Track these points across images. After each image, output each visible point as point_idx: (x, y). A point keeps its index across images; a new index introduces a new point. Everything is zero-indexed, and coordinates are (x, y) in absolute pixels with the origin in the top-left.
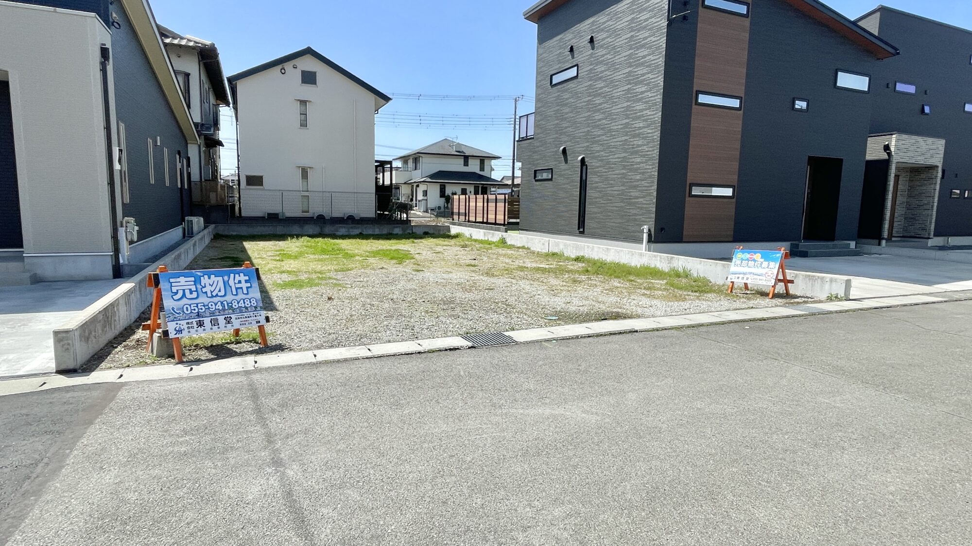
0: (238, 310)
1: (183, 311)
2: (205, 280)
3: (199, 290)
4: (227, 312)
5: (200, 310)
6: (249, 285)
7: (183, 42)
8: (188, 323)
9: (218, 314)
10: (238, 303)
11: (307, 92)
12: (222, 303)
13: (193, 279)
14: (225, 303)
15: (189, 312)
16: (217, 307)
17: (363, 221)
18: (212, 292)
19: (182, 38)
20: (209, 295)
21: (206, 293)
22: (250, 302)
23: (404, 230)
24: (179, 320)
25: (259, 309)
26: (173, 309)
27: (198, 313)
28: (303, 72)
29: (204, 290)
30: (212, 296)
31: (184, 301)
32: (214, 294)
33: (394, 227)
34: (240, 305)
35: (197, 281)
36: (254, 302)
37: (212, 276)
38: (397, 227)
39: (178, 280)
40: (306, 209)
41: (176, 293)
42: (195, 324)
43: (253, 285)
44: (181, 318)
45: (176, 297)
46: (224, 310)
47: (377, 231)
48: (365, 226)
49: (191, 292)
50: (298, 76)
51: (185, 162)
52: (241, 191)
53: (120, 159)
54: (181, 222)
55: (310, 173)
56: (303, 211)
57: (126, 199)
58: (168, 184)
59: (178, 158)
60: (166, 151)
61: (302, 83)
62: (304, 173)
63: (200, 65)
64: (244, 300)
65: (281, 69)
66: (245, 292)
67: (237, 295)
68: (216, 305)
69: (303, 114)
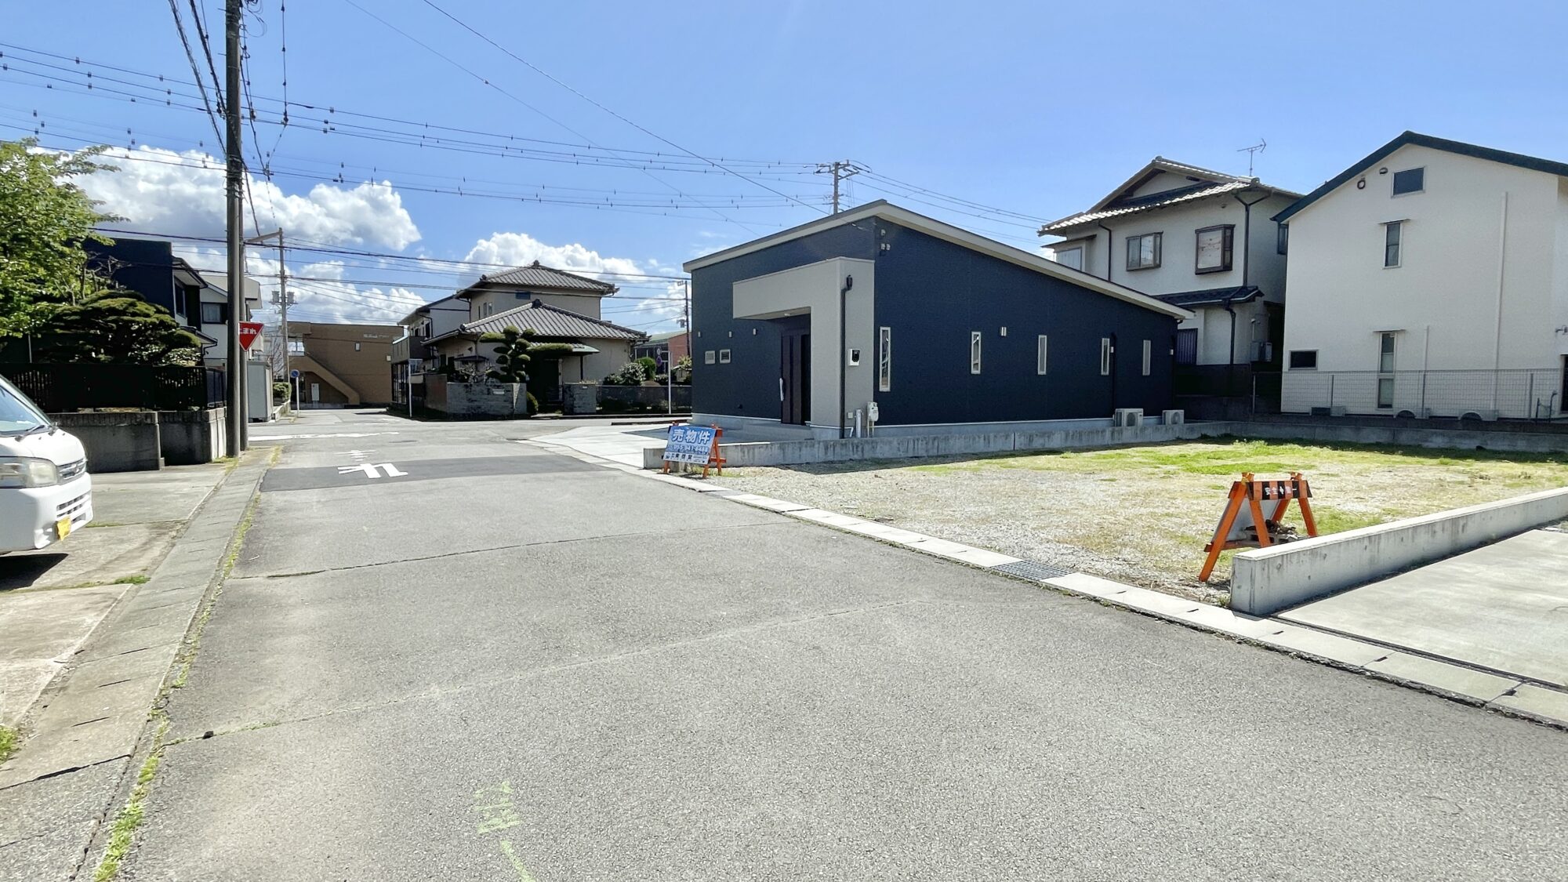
1: (673, 448)
3: (684, 438)
6: (709, 439)
8: (673, 454)
9: (687, 452)
10: (699, 448)
11: (1403, 206)
12: (691, 447)
13: (683, 431)
14: (693, 447)
18: (689, 439)
19: (1232, 182)
20: (687, 441)
24: (671, 452)
26: (670, 446)
27: (679, 449)
28: (1398, 176)
29: (686, 438)
32: (690, 441)
34: (699, 450)
37: (693, 431)
40: (1383, 402)
41: (674, 437)
42: (676, 455)
45: (673, 439)
46: (691, 451)
47: (1521, 446)
48: (1492, 434)
50: (1388, 181)
51: (1147, 345)
52: (1283, 375)
53: (856, 357)
54: (1108, 412)
55: (1399, 343)
56: (1381, 406)
57: (885, 388)
58: (1044, 373)
59: (1106, 341)
60: (1043, 339)
61: (1395, 193)
62: (1387, 341)
63: (1247, 210)
64: (702, 447)
65: (1359, 182)
66: (705, 443)
67: (700, 443)
68: (688, 447)
69: (1393, 244)
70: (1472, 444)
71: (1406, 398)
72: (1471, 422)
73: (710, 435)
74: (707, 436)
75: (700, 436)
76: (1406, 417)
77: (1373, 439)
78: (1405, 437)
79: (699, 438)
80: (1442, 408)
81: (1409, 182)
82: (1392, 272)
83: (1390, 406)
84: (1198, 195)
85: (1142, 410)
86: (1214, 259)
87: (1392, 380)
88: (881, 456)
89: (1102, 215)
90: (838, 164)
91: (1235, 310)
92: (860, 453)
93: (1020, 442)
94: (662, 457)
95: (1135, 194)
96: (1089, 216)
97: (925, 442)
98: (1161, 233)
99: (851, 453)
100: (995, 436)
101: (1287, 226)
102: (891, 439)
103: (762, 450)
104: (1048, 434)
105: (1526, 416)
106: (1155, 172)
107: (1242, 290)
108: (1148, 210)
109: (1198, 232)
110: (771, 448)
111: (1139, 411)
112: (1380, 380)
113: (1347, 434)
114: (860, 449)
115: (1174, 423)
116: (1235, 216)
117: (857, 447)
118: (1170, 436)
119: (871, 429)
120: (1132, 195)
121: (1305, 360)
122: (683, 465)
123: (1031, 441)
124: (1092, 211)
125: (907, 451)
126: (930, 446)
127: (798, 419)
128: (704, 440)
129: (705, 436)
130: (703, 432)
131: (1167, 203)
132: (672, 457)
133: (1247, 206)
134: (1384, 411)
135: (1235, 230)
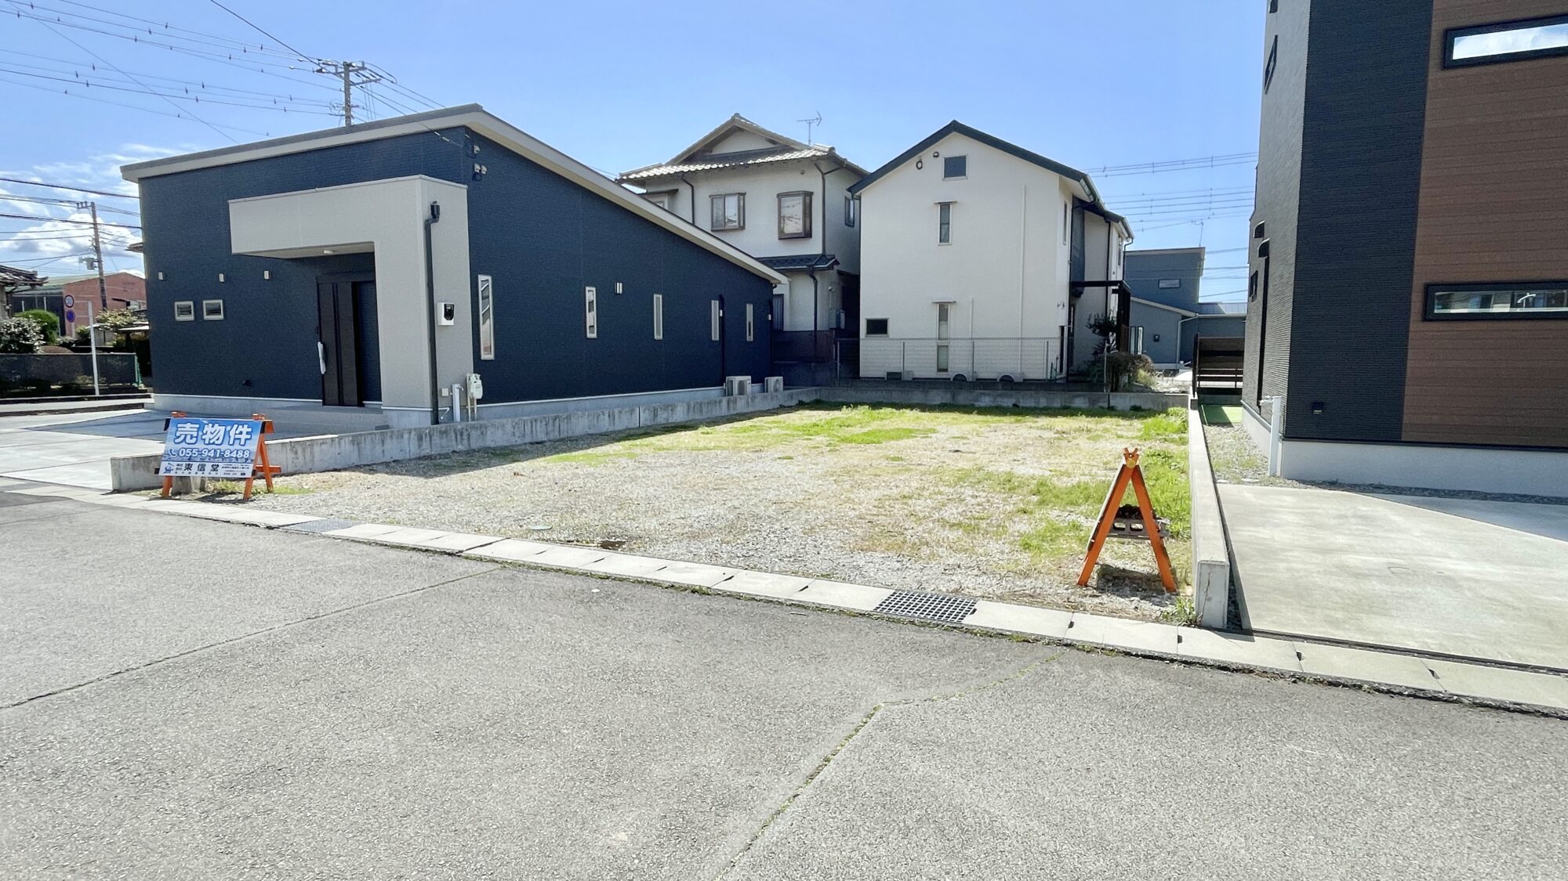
0: (228, 459)
1: (178, 454)
2: (208, 428)
3: (199, 437)
4: (216, 460)
5: (193, 455)
6: (249, 437)
7: (803, 155)
8: (178, 465)
9: (207, 460)
10: (231, 453)
11: (952, 189)
12: (215, 451)
13: (198, 426)
14: (219, 451)
15: (183, 454)
16: (209, 454)
18: (210, 440)
19: (808, 148)
20: (207, 442)
21: (205, 440)
22: (244, 454)
23: (1093, 402)
24: (173, 461)
25: (249, 461)
26: (171, 450)
27: (191, 456)
28: (948, 161)
29: (204, 437)
30: (209, 444)
31: (184, 445)
32: (211, 442)
33: (1076, 396)
34: (232, 455)
35: (201, 428)
36: (247, 454)
37: (216, 425)
38: (1079, 396)
39: (185, 425)
40: (943, 366)
41: (178, 437)
42: (184, 466)
43: (253, 438)
44: (175, 459)
45: (177, 441)
46: (215, 457)
47: (1043, 403)
48: (1027, 393)
49: (192, 437)
50: (939, 166)
51: (750, 308)
52: (861, 342)
53: (449, 314)
54: (720, 382)
55: (952, 312)
56: (940, 370)
57: (487, 356)
58: (661, 337)
59: (715, 304)
60: (658, 299)
61: (945, 177)
62: (943, 311)
63: (824, 179)
64: (238, 451)
65: (917, 163)
66: (242, 443)
67: (233, 445)
68: (209, 451)
69: (945, 223)
70: (1010, 402)
71: (959, 364)
72: (1007, 383)
73: (250, 430)
74: (244, 433)
75: (232, 433)
76: (960, 379)
78: (963, 398)
79: (230, 437)
80: (986, 372)
81: (955, 167)
82: (945, 247)
83: (946, 370)
84: (779, 158)
85: (750, 377)
86: (794, 226)
87: (947, 346)
88: (492, 445)
89: (686, 168)
90: (347, 66)
91: (817, 277)
92: (465, 442)
93: (643, 417)
94: (157, 471)
95: (714, 149)
96: (669, 168)
97: (544, 423)
98: (744, 194)
99: (454, 442)
100: (620, 412)
101: (859, 198)
102: (505, 421)
103: (324, 447)
104: (670, 407)
105: (1045, 377)
106: (734, 129)
107: (822, 258)
108: (733, 168)
109: (780, 196)
110: (339, 443)
111: (747, 379)
112: (938, 347)
113: (917, 397)
114: (465, 437)
115: (776, 390)
116: (812, 182)
117: (462, 435)
118: (775, 404)
119: (473, 410)
120: (711, 152)
121: (879, 327)
122: (199, 482)
123: (655, 416)
124: (674, 162)
125: (524, 436)
126: (550, 428)
127: (355, 398)
128: (240, 439)
129: (241, 433)
130: (236, 426)
131: (750, 162)
132: (177, 469)
133: (823, 174)
134: (943, 375)
135: (813, 197)
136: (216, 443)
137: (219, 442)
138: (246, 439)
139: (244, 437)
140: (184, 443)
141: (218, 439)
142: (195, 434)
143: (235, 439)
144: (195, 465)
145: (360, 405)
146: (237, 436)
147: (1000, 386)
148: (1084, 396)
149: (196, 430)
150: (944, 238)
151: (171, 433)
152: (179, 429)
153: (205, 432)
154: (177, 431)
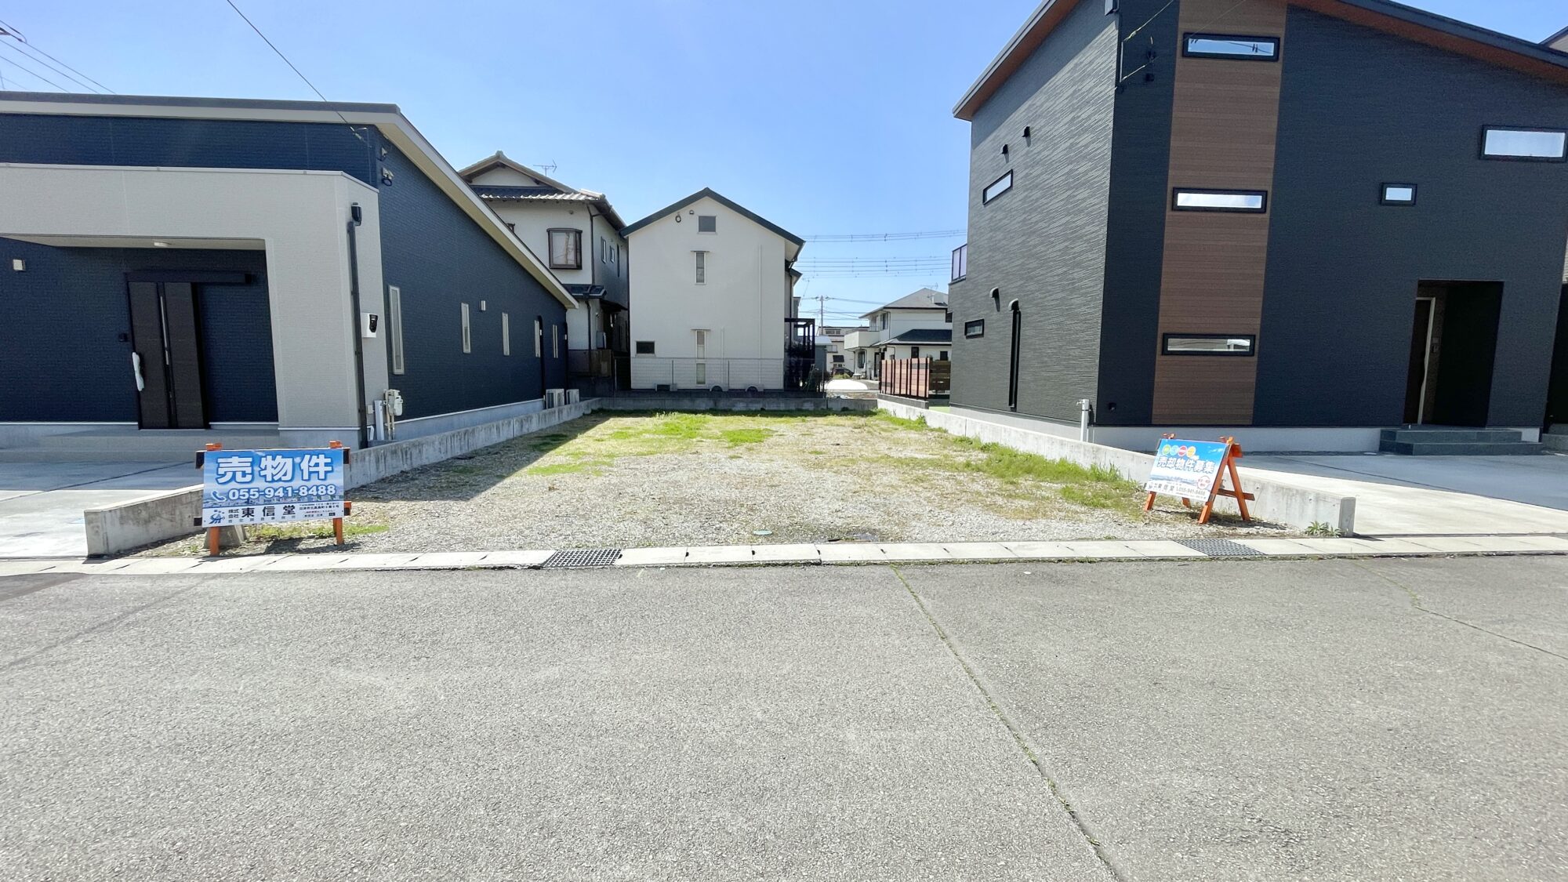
0: (306, 498)
1: (228, 497)
2: (267, 462)
3: (256, 473)
4: (289, 500)
5: (251, 497)
6: (329, 469)
7: (575, 197)
8: (232, 511)
9: (276, 501)
11: (705, 241)
12: (285, 489)
13: (250, 460)
14: (290, 489)
15: (236, 497)
16: (276, 494)
17: (768, 394)
18: (273, 476)
19: (576, 193)
20: (269, 478)
21: (265, 476)
22: (327, 490)
23: (816, 405)
24: (221, 507)
25: (337, 498)
26: (214, 494)
27: (248, 499)
28: (701, 218)
29: (263, 473)
30: (273, 481)
31: (233, 485)
32: (276, 478)
33: (804, 402)
34: (310, 492)
35: (256, 461)
36: (331, 490)
37: (279, 458)
38: (807, 401)
39: (229, 460)
40: (701, 380)
41: (223, 476)
42: (241, 512)
43: (335, 469)
44: (223, 505)
45: (221, 480)
46: (286, 497)
47: (782, 407)
48: (768, 400)
49: (244, 474)
50: (695, 223)
51: (555, 330)
52: (631, 359)
53: (373, 328)
54: (541, 394)
55: (707, 337)
56: (698, 383)
57: (400, 371)
58: (508, 353)
59: (537, 324)
60: (505, 318)
61: (699, 231)
62: (701, 335)
63: (592, 220)
64: (317, 487)
65: (677, 217)
66: (322, 476)
67: (309, 480)
68: (275, 490)
69: (700, 267)
70: (758, 406)
71: (714, 379)
72: (752, 392)
73: (329, 460)
74: (322, 464)
75: (304, 465)
76: (717, 390)
77: (703, 407)
78: (722, 404)
79: (302, 470)
80: (736, 384)
81: (707, 225)
82: (700, 287)
83: (704, 383)
84: (547, 197)
85: (561, 390)
86: (565, 258)
87: (704, 364)
91: (590, 304)
100: (504, 424)
101: (627, 243)
104: (529, 417)
106: (498, 164)
107: (593, 288)
108: (504, 201)
109: (549, 231)
112: (698, 364)
113: (686, 403)
115: (576, 402)
116: (582, 222)
119: (391, 428)
121: (646, 348)
123: (522, 426)
127: (200, 420)
128: (318, 472)
129: (317, 465)
130: (307, 457)
131: (522, 197)
132: (231, 516)
133: (592, 217)
134: (702, 386)
135: (582, 234)
136: (284, 478)
137: (288, 477)
138: (326, 472)
139: (322, 469)
140: (233, 483)
141: (285, 475)
142: (249, 470)
143: (310, 473)
144: (258, 510)
145: (208, 427)
146: (312, 469)
147: (750, 395)
148: (811, 401)
149: (249, 464)
150: (700, 280)
151: (210, 471)
152: (221, 465)
153: (263, 466)
154: (219, 467)
